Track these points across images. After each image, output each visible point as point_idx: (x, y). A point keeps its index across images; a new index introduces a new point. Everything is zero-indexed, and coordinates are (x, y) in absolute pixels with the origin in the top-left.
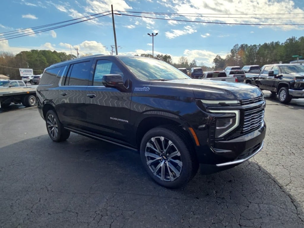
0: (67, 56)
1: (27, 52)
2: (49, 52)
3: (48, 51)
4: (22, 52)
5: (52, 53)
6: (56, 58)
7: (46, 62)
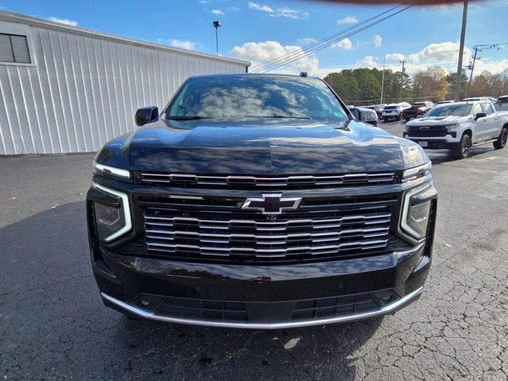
0: (392, 74)
1: (336, 73)
2: (365, 71)
3: (365, 69)
4: (329, 75)
5: (370, 73)
6: (373, 81)
7: (357, 87)
